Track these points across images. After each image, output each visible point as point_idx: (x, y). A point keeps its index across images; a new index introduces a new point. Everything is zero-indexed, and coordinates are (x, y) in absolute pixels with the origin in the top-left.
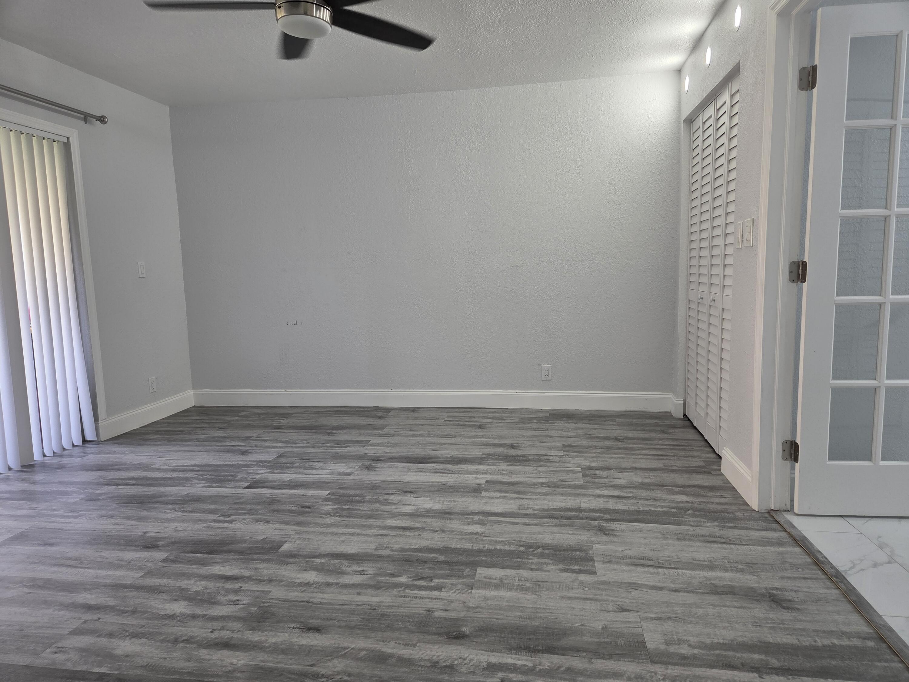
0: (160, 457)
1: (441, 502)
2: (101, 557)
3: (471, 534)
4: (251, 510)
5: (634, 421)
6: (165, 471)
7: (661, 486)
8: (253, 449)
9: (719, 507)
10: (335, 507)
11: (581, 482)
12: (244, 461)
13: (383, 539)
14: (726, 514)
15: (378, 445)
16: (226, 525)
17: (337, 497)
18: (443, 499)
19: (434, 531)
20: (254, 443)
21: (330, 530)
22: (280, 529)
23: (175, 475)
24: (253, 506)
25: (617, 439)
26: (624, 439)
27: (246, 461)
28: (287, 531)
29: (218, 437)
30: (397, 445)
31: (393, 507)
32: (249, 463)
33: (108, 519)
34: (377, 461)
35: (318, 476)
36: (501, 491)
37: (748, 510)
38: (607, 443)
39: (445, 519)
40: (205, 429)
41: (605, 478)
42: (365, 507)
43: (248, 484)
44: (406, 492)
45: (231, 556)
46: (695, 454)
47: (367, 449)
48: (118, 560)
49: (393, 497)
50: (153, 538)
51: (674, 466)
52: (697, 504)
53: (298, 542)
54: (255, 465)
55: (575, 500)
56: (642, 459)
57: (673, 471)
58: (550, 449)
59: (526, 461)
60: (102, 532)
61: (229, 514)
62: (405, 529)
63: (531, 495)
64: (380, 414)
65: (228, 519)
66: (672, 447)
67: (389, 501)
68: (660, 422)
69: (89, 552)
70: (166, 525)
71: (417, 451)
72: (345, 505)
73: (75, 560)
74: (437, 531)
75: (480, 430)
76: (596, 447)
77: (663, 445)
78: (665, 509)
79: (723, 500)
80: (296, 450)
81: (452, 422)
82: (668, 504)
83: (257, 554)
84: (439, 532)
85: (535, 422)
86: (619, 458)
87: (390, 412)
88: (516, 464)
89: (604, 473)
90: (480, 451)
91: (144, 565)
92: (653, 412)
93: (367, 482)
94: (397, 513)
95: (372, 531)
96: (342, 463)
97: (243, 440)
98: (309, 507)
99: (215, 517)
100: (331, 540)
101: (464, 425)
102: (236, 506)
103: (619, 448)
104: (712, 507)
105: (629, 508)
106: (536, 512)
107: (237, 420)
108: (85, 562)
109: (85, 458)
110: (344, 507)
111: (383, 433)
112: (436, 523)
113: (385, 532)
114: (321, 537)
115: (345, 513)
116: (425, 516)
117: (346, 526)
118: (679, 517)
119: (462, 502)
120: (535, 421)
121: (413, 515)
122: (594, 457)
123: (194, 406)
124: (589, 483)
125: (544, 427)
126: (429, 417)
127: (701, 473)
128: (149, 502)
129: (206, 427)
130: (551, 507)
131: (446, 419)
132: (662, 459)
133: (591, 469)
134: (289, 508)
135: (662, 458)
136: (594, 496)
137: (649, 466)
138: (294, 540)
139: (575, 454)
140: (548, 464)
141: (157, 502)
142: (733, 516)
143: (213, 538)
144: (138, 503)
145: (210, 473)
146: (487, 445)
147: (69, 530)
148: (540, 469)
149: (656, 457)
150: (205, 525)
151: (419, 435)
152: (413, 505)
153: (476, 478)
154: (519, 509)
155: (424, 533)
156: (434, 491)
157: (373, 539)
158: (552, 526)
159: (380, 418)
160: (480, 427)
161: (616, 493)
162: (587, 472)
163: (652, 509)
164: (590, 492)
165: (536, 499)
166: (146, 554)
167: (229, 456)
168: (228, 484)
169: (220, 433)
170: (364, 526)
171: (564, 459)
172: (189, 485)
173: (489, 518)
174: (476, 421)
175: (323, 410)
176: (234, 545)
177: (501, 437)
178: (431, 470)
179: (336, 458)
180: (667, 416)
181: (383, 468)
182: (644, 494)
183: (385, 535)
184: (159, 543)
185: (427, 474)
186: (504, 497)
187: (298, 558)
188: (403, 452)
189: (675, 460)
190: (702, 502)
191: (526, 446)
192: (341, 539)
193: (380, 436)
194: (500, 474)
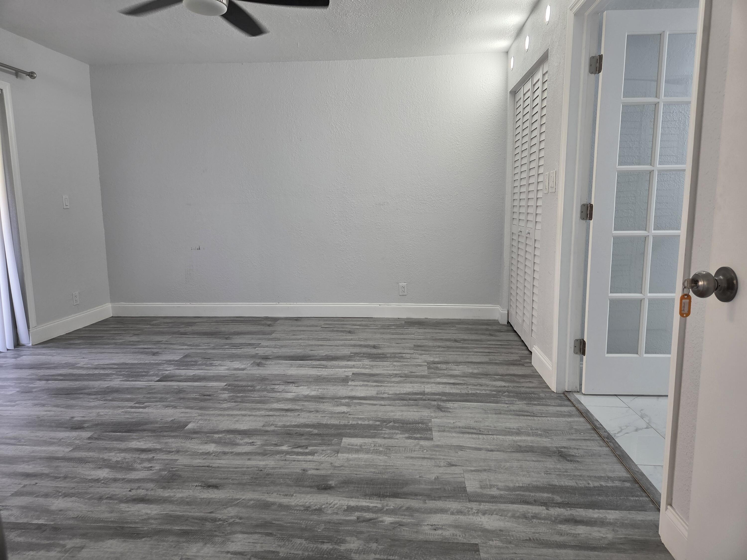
0: (83, 358)
1: (317, 390)
2: (36, 437)
3: (339, 413)
4: (161, 398)
5: (470, 326)
6: (88, 368)
7: (486, 375)
8: (163, 351)
9: (528, 390)
10: (231, 395)
11: (426, 373)
12: (155, 360)
13: (270, 418)
14: (533, 395)
15: (267, 347)
16: (141, 410)
17: (233, 387)
18: (318, 387)
19: (310, 412)
20: (163, 346)
21: (227, 413)
22: (186, 413)
23: (96, 372)
24: (163, 396)
25: (456, 341)
26: (461, 340)
27: (157, 360)
28: (191, 414)
29: (133, 341)
30: (282, 346)
31: (278, 394)
32: (160, 362)
33: (41, 407)
34: (266, 359)
35: (217, 371)
36: (364, 381)
37: (549, 392)
38: (448, 343)
39: (319, 403)
40: (122, 335)
41: (444, 370)
42: (256, 395)
43: (159, 378)
44: (289, 383)
45: (145, 434)
46: (513, 351)
47: (257, 350)
48: (50, 439)
49: (278, 386)
50: (80, 421)
51: (497, 360)
52: (512, 388)
53: (200, 422)
54: (164, 363)
55: (421, 386)
56: (473, 355)
57: (496, 364)
58: (404, 348)
59: (385, 358)
60: (36, 417)
61: (143, 401)
62: (287, 410)
63: (387, 383)
64: (269, 323)
65: (143, 405)
66: (497, 346)
67: (275, 390)
68: (490, 327)
69: (26, 433)
70: (90, 411)
71: (299, 351)
72: (239, 393)
73: (14, 439)
74: (313, 411)
75: (350, 334)
76: (439, 347)
77: (490, 345)
78: (488, 392)
79: (531, 385)
80: (199, 351)
81: (327, 329)
82: (489, 388)
83: (166, 431)
84: (314, 412)
85: (393, 328)
86: (457, 354)
87: (277, 321)
88: (376, 360)
89: (444, 366)
90: (349, 351)
91: (73, 442)
92: (484, 320)
93: (258, 375)
94: (281, 399)
95: (261, 412)
96: (237, 361)
97: (154, 343)
98: (209, 395)
99: (132, 404)
100: (227, 420)
101: (337, 331)
102: (149, 396)
103: (457, 348)
104: (523, 390)
105: (461, 391)
106: (390, 396)
107: (148, 328)
108: (23, 440)
109: (19, 359)
110: (238, 395)
111: (271, 337)
112: (311, 406)
113: (271, 413)
114: (220, 418)
115: (239, 400)
116: (303, 400)
117: (240, 409)
118: (498, 398)
119: (333, 389)
120: (393, 327)
121: (294, 400)
122: (437, 354)
123: (112, 317)
124: (432, 373)
125: (400, 332)
126: (309, 324)
127: (517, 365)
128: (75, 394)
129: (122, 334)
130: (402, 392)
131: (323, 326)
132: (488, 355)
133: (434, 363)
134: (193, 396)
135: (489, 354)
136: (435, 383)
137: (478, 360)
138: (197, 421)
139: (423, 352)
140: (402, 360)
141: (82, 394)
142: (537, 396)
143: (130, 420)
144: (66, 395)
145: (127, 370)
146: (355, 346)
147: (7, 416)
148: (395, 363)
149: (484, 354)
150: (123, 410)
151: (301, 339)
152: (294, 392)
153: (345, 371)
154: (377, 394)
155: (302, 413)
156: (311, 382)
157: (261, 419)
158: (402, 406)
159: (269, 325)
160: (350, 332)
161: (452, 381)
162: (431, 365)
163: (478, 392)
164: (432, 380)
165: (390, 386)
166: (74, 434)
167: (143, 356)
168: (142, 378)
169: (135, 339)
170: (255, 409)
171: (414, 356)
172: (109, 380)
173: (354, 401)
174: (347, 328)
175: (222, 319)
176: (147, 426)
177: (366, 340)
178: (309, 365)
179: (233, 357)
180: (495, 322)
181: (271, 364)
182: (473, 381)
183: (271, 415)
184: (84, 425)
185: (306, 369)
186: (366, 385)
187: (200, 434)
188: (287, 352)
189: (498, 355)
190: (516, 386)
191: (385, 346)
192: (235, 419)
193: (269, 339)
194: (364, 368)
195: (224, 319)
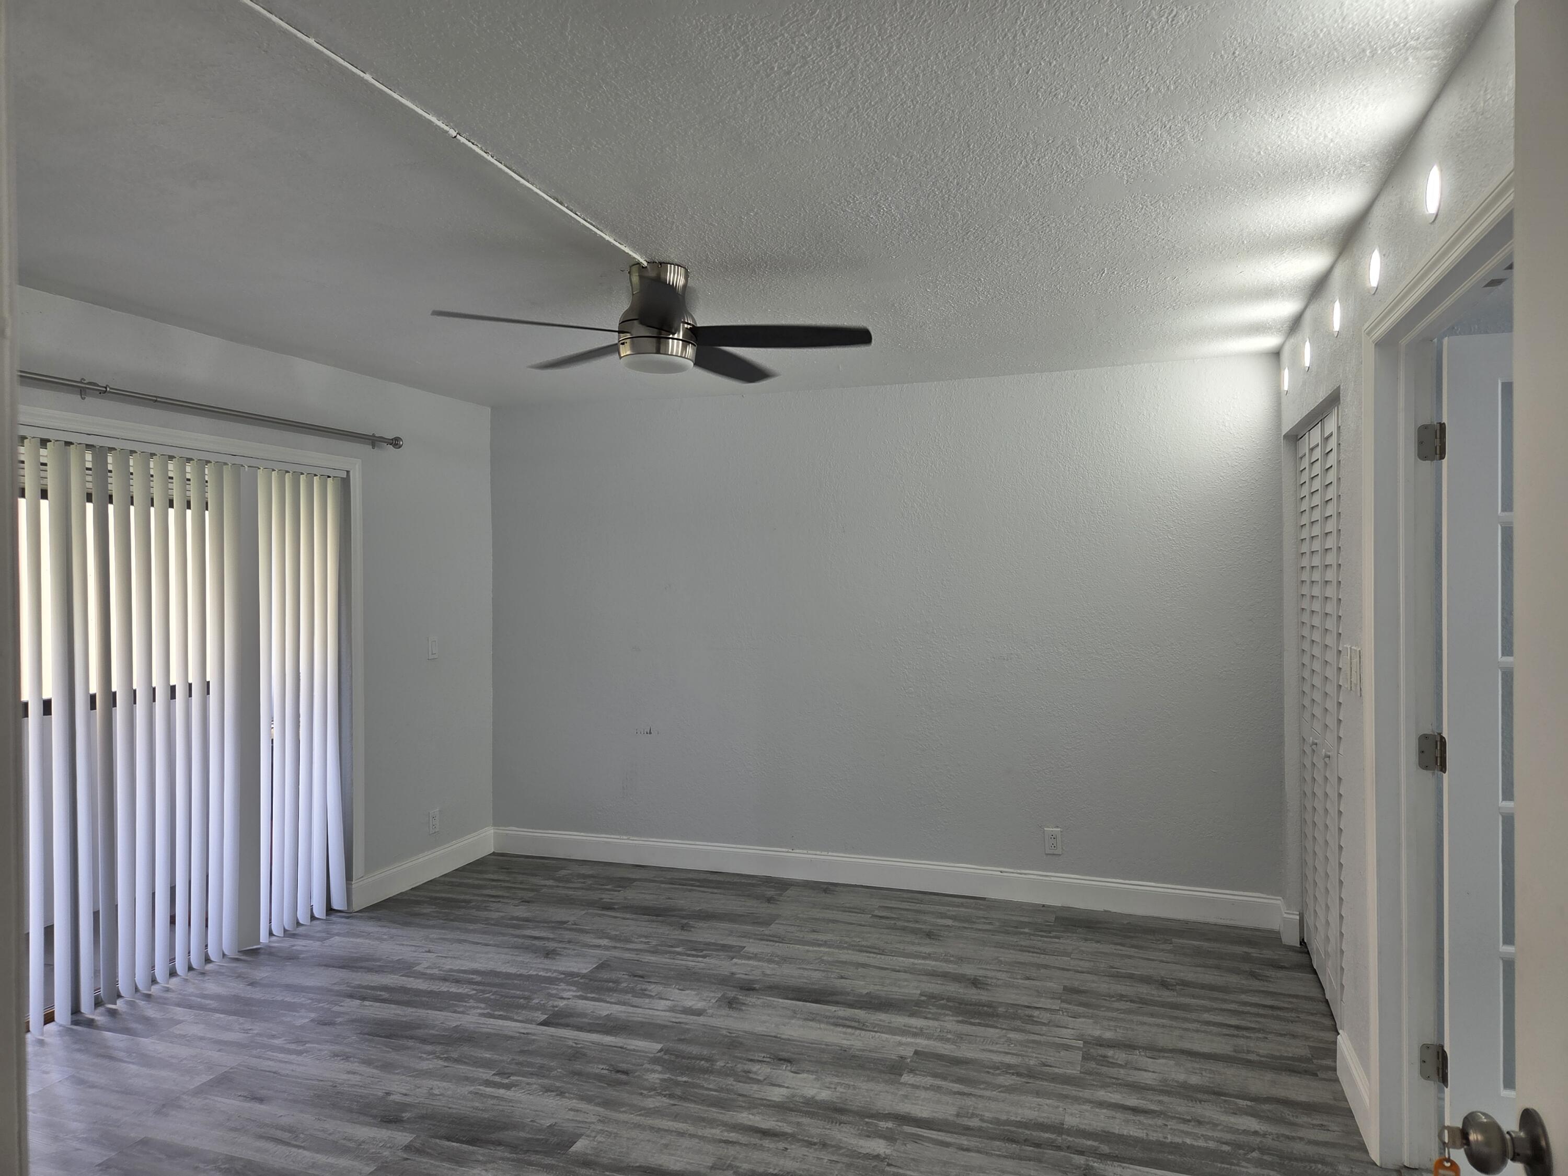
0: (429, 952)
1: (833, 1086)
2: (323, 1130)
3: (868, 1156)
4: (542, 1067)
5: (1206, 945)
6: (432, 978)
7: (1216, 1093)
8: (564, 948)
9: (1311, 1150)
10: (666, 1076)
11: (1074, 1071)
12: (548, 970)
13: (728, 1149)
14: (1320, 1166)
15: (755, 957)
16: (502, 1092)
17: (673, 1058)
18: (836, 1080)
19: (810, 1144)
20: (568, 935)
21: (649, 1121)
22: (577, 1111)
23: (444, 987)
24: (545, 1061)
25: (1164, 984)
26: (1177, 984)
27: (550, 970)
28: (586, 1115)
29: (517, 918)
30: (785, 960)
31: (755, 1087)
32: (555, 975)
33: (342, 1062)
34: (748, 990)
35: (651, 1012)
36: (935, 1076)
37: (1362, 1162)
38: (1144, 990)
39: (832, 1122)
40: (501, 900)
41: (1120, 1066)
42: (711, 1083)
43: (546, 1016)
44: (780, 1060)
45: (500, 1152)
46: (1299, 1029)
47: (736, 964)
48: (344, 1139)
49: (759, 1067)
50: (397, 1103)
51: (1253, 1052)
52: (1273, 1139)
53: (599, 1138)
54: (561, 980)
55: (1057, 1107)
56: (1197, 1031)
57: (1249, 1064)
58: (1039, 993)
59: (992, 1015)
60: (331, 1084)
61: (509, 1071)
62: (766, 1133)
63: (984, 1089)
64: (771, 893)
65: (506, 1081)
66: (1261, 1011)
67: (751, 1075)
68: (1254, 952)
69: (307, 1119)
70: (418, 1081)
71: (813, 976)
72: (682, 1074)
73: (290, 1132)
74: (815, 1144)
75: (928, 941)
76: (1121, 997)
77: (1245, 1004)
78: (1212, 1145)
79: (1322, 1136)
80: (627, 955)
81: (884, 921)
82: (1217, 1134)
83: (537, 1152)
84: (817, 1147)
85: (1026, 933)
86: (1158, 1025)
87: (787, 889)
88: (972, 1020)
89: (1120, 1056)
90: (917, 988)
91: (379, 1153)
92: (1246, 929)
93: (724, 1032)
94: (759, 1101)
95: (714, 1131)
96: (692, 989)
97: (553, 927)
98: (626, 1073)
99: (486, 1074)
100: (649, 1141)
101: (904, 929)
102: (521, 1058)
103: (1163, 1005)
104: (1299, 1148)
105: (1147, 1135)
106: (984, 1125)
107: (551, 887)
108: (301, 1136)
109: (327, 943)
110: (679, 1079)
111: (767, 932)
112: (815, 1128)
113: (733, 1136)
114: (634, 1133)
115: (678, 1091)
116: (801, 1111)
117: (676, 1117)
118: (1232, 1164)
119: (867, 1090)
120: (1027, 930)
121: (782, 1108)
122: (1111, 1019)
123: (494, 854)
124: (1090, 1074)
125: (1039, 944)
126: (848, 905)
127: (1299, 1073)
128: (402, 1037)
129: (503, 897)
130: (1013, 1118)
131: (877, 913)
132: (1234, 1036)
133: (1101, 1045)
134: (597, 1071)
135: (1236, 1032)
136: (1091, 1102)
137: (1206, 1049)
138: (593, 1134)
139: (1081, 1009)
140: (1029, 1027)
141: (412, 1038)
142: (1331, 1171)
143: (479, 1115)
144: (386, 1037)
145: (494, 990)
146: (933, 974)
147: (287, 1075)
148: (1012, 1035)
149: (1225, 1031)
150: (472, 1088)
151: (825, 944)
152: (788, 1087)
153: (900, 1044)
154: (958, 1115)
155: (793, 1146)
156: (825, 1063)
157: (710, 1148)
158: (1005, 1157)
159: (770, 900)
160: (929, 935)
161: (1132, 1101)
162: (1092, 1050)
163: (1188, 1141)
164: (1087, 1094)
165: (989, 1098)
166: (383, 1134)
167: (526, 958)
168: (517, 1013)
169: (521, 911)
170: (703, 1119)
171: (1058, 1017)
172: (461, 1009)
173: (905, 1127)
174: (925, 922)
175: (684, 876)
176: (506, 1133)
177: (960, 960)
178: (830, 1017)
179: (688, 978)
180: (1271, 939)
181: (754, 1006)
182: (1181, 1106)
183: (731, 1142)
184: (404, 1115)
185: (822, 1026)
186: (938, 1089)
187: (594, 1170)
188: (792, 977)
189: (1258, 1039)
190: (1283, 1135)
191: (999, 982)
192: (663, 1141)
193: (763, 938)
194: (941, 1039)
195: (690, 876)
